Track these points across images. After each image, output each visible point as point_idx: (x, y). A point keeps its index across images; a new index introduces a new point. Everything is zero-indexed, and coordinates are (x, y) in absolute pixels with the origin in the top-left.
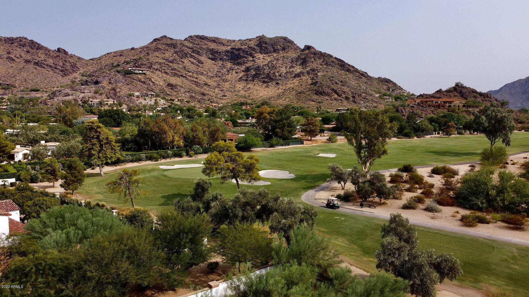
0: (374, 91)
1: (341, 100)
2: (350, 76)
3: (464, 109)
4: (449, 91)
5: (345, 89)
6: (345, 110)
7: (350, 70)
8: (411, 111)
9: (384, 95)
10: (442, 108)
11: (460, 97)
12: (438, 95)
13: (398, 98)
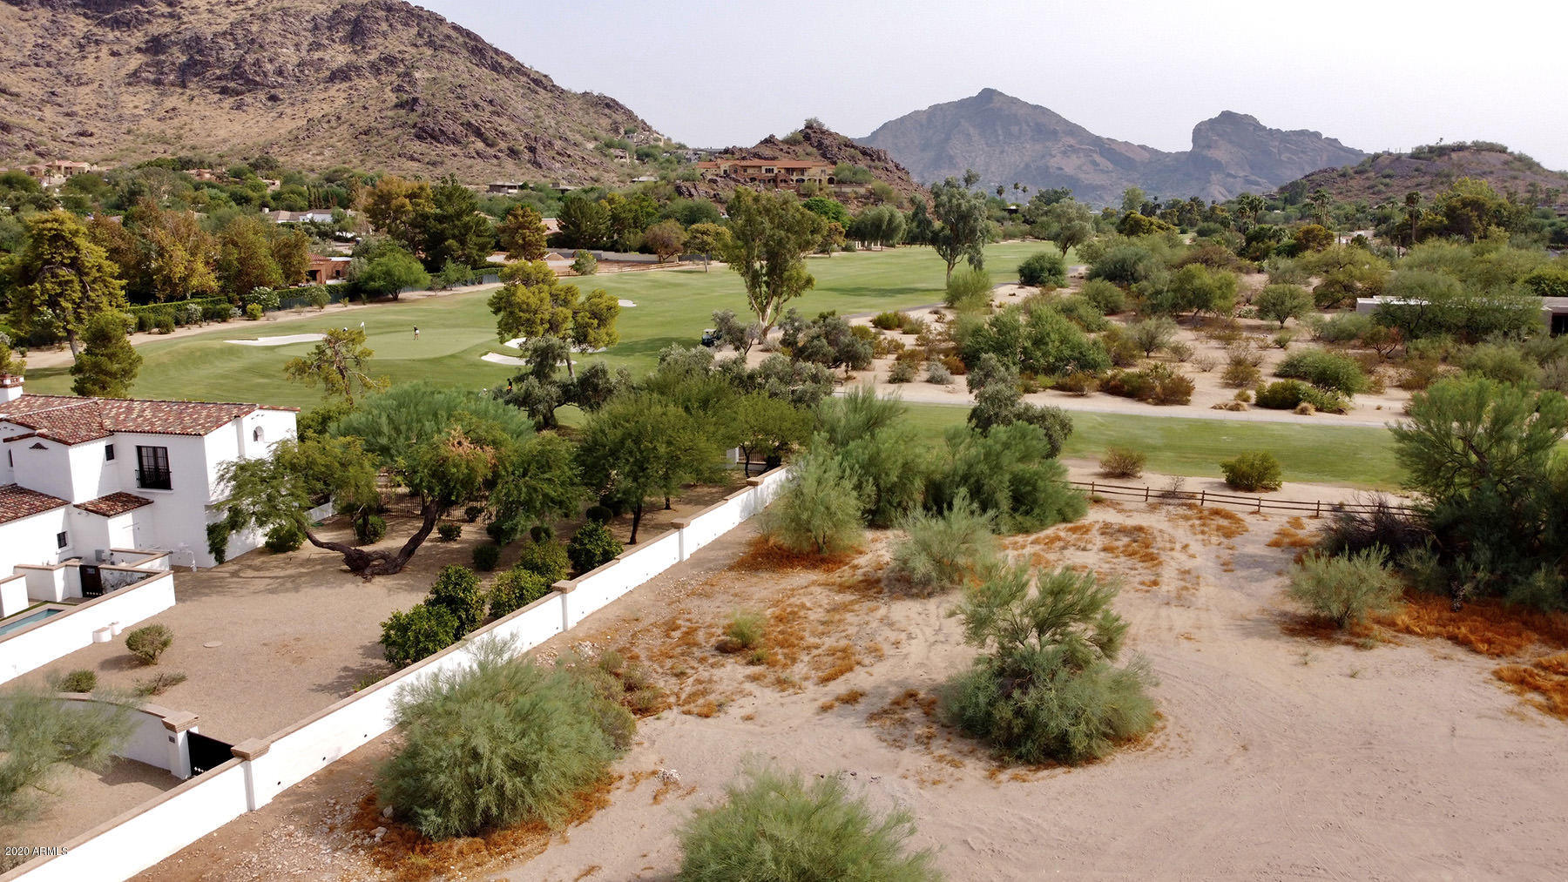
0: (579, 132)
1: (495, 156)
2: (507, 86)
3: (833, 188)
4: (791, 141)
5: (505, 124)
6: (515, 187)
7: (503, 67)
8: (712, 193)
9: (609, 145)
10: (783, 184)
11: (819, 158)
12: (767, 152)
13: (648, 155)
